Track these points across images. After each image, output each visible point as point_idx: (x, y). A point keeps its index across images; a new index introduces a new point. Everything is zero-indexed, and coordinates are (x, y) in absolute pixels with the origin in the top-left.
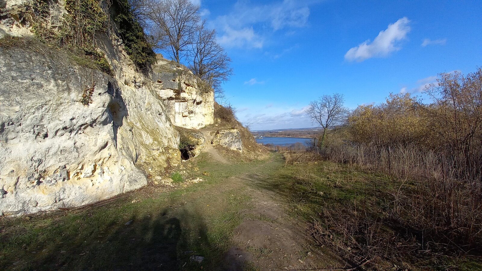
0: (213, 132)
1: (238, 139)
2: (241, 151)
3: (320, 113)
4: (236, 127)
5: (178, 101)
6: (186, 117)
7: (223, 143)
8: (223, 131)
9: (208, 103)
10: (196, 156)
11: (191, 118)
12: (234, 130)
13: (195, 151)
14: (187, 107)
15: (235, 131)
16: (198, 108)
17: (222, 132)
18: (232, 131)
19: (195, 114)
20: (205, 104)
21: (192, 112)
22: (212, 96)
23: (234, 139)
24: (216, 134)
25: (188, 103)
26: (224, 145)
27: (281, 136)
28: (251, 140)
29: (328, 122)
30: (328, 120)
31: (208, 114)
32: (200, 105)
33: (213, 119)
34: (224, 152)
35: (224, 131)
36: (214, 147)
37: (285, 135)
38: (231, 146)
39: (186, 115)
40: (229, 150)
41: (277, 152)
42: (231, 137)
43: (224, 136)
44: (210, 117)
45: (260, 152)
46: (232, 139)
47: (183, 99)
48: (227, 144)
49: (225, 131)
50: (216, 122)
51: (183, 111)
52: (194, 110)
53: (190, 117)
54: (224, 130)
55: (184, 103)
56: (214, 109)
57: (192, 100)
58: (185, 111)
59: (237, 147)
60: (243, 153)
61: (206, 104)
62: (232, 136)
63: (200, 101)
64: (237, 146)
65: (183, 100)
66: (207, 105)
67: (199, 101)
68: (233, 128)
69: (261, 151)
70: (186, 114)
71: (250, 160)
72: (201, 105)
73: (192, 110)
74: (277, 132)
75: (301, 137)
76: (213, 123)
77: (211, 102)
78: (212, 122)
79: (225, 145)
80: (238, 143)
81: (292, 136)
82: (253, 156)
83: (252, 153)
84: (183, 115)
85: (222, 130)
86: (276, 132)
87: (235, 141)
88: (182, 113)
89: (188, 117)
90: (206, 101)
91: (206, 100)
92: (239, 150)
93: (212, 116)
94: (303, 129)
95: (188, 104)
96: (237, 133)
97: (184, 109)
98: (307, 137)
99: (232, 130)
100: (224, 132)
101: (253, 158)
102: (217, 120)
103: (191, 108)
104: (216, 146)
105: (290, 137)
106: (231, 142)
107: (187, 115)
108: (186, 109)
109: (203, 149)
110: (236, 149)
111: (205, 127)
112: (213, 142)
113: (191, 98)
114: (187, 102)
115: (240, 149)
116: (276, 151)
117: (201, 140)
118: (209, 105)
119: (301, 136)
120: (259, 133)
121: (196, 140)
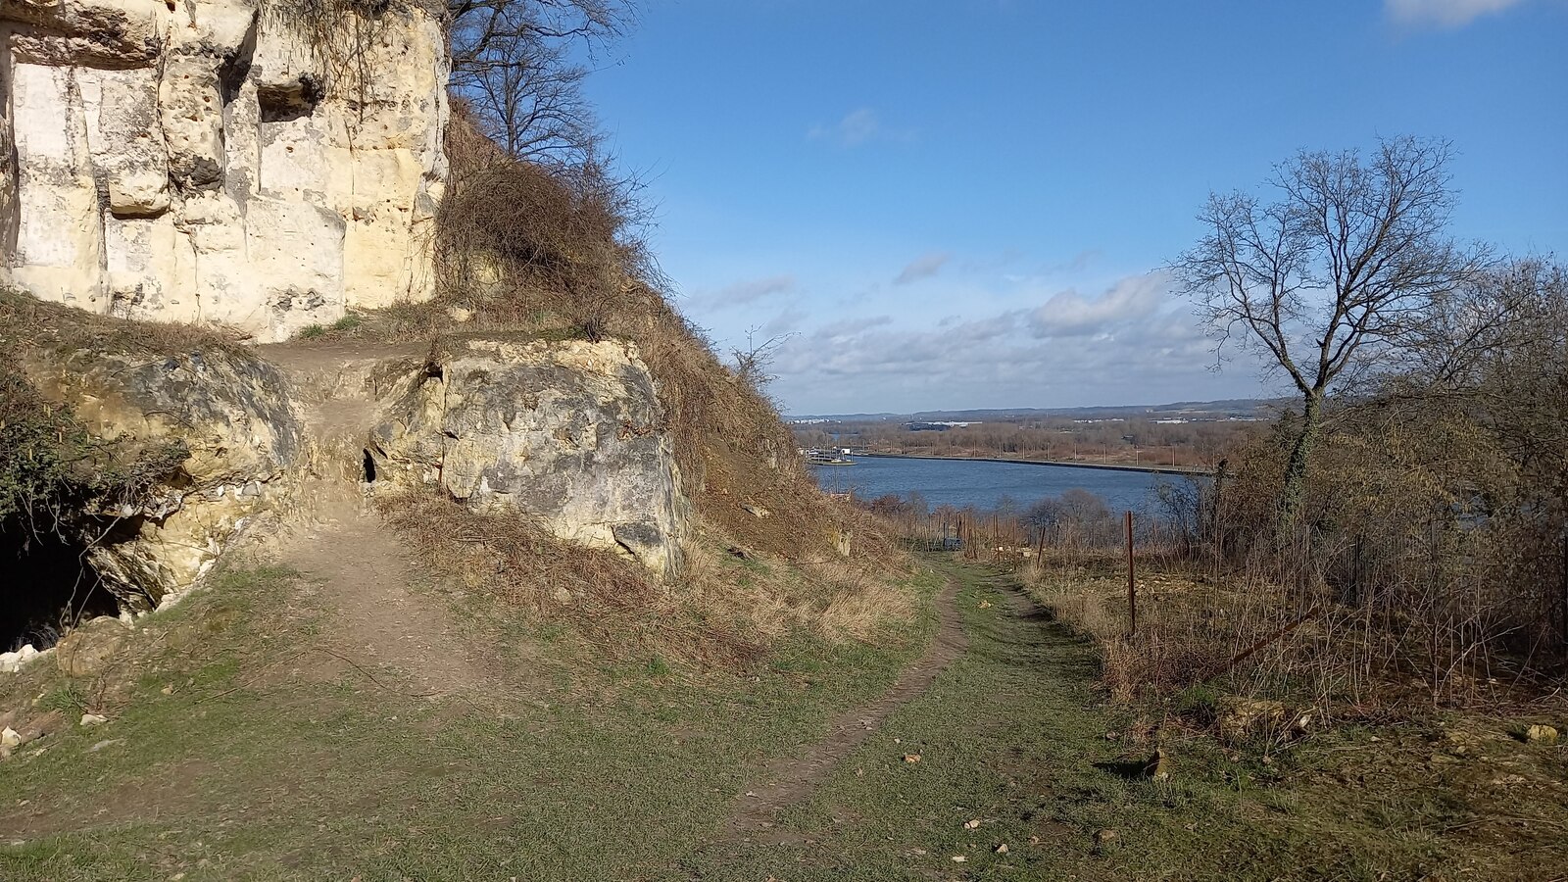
0: (397, 369)
1: (629, 437)
2: (656, 558)
3: (1274, 284)
4: (616, 321)
5: (52, 48)
6: (143, 222)
7: (478, 466)
8: (482, 354)
9: (386, 116)
10: (166, 602)
11: (203, 234)
12: (595, 347)
13: (156, 549)
14: (144, 122)
15: (608, 353)
16: (279, 144)
17: (466, 364)
18: (577, 352)
19: (242, 196)
20: (354, 120)
21: (206, 177)
22: (423, 48)
23: (589, 437)
24: (418, 384)
25: (160, 77)
26: (485, 488)
27: (965, 453)
28: (773, 462)
29: (1335, 343)
30: (1333, 327)
31: (382, 211)
32: (302, 121)
33: (429, 262)
34: (478, 564)
35: (496, 356)
36: (385, 506)
37: (990, 443)
38: (553, 500)
39: (141, 197)
40: (526, 543)
41: (957, 555)
42: (564, 416)
43: (490, 404)
44: (403, 235)
45: (843, 559)
46: (569, 434)
47: (95, 37)
48: (517, 487)
49: (506, 349)
50: (455, 291)
51: (112, 162)
52: (234, 164)
53: (188, 226)
54: (493, 345)
55: (121, 75)
56: (443, 170)
57: (207, 50)
58: (133, 155)
59: (622, 518)
60: (682, 575)
61: (368, 126)
62: (570, 403)
63: (295, 74)
64: (617, 498)
65: (97, 47)
66: (370, 133)
67: (284, 80)
68: (591, 332)
69: (844, 549)
70: (145, 185)
71: (746, 654)
72: (318, 122)
73: (206, 151)
74: (941, 428)
75: (1088, 458)
76: (426, 296)
77: (416, 109)
78: (417, 285)
79: (499, 487)
80: (634, 475)
81: (1034, 453)
82: (779, 605)
83: (766, 571)
84: (116, 200)
85: (474, 345)
86: (933, 428)
87: (599, 457)
88: (102, 178)
89: (167, 220)
90: (361, 91)
91: (365, 81)
92: (638, 548)
93: (420, 228)
94: (1097, 412)
95: (165, 92)
96: (630, 376)
97: (119, 143)
98: (1121, 461)
99: (579, 346)
100: (485, 365)
101: (775, 629)
102: (465, 271)
103: (195, 130)
104: (409, 500)
105: (1021, 456)
106: (561, 463)
107: (161, 200)
108: (144, 142)
109: (253, 529)
110: (601, 537)
111: (341, 326)
112: (378, 460)
113: (191, 36)
114: (144, 75)
115: (649, 537)
116: (943, 547)
117: (221, 429)
118: (392, 133)
119: (1088, 452)
120: (833, 428)
121: (156, 429)
